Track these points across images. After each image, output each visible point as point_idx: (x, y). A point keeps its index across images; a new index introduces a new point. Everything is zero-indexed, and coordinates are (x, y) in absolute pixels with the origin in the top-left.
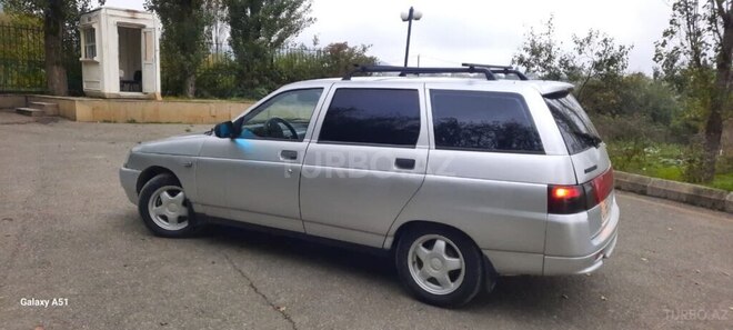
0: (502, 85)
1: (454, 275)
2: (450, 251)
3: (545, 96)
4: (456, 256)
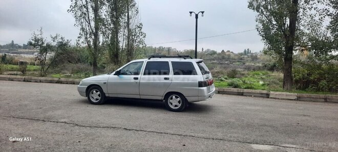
0: (188, 60)
1: (179, 102)
2: (177, 97)
3: (197, 63)
4: (178, 98)
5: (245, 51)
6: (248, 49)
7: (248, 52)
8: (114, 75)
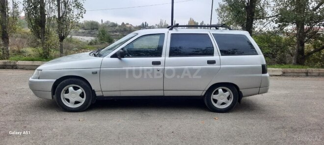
5: (143, 24)
6: (146, 23)
7: (146, 25)
8: (112, 57)
